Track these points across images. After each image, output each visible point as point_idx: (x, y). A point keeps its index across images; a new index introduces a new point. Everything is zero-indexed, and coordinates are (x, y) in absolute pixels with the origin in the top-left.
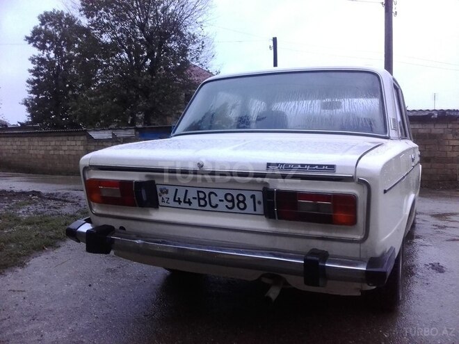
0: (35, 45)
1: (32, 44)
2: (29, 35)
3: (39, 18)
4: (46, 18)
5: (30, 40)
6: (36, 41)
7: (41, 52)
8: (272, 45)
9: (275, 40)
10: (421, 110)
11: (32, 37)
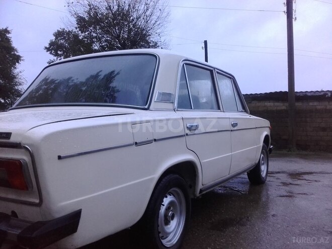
0: (51, 53)
1: (49, 52)
2: (48, 46)
3: (54, 34)
4: (59, 34)
5: (48, 49)
6: (51, 50)
7: (55, 58)
8: (204, 46)
9: (206, 42)
10: (317, 91)
11: (49, 48)
